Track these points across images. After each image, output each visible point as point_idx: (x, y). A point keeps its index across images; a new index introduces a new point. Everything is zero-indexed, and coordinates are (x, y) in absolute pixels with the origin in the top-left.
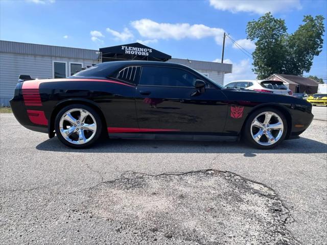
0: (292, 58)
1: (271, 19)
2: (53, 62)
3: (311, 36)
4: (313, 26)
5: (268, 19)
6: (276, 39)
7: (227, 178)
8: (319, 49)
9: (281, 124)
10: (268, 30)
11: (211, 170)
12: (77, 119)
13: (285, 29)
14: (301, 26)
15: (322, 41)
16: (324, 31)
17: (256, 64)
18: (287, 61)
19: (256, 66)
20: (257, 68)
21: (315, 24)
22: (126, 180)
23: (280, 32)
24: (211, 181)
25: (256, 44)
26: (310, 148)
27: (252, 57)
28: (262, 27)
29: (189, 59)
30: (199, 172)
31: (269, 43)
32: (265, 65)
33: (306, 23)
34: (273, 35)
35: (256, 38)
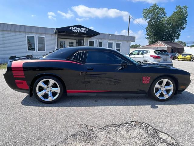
0: (169, 31)
1: (157, 7)
2: (27, 35)
3: (180, 18)
4: (181, 12)
5: (155, 7)
6: (160, 20)
7: (144, 128)
8: (184, 26)
9: (172, 86)
10: (155, 14)
11: (133, 121)
12: (47, 85)
13: (165, 14)
14: (174, 12)
15: (186, 21)
16: (188, 15)
17: (148, 34)
18: (166, 33)
19: (148, 36)
20: (148, 37)
21: (182, 11)
22: (83, 133)
23: (162, 16)
24: (136, 132)
25: (148, 22)
26: (188, 99)
27: (146, 30)
28: (151, 12)
29: (110, 34)
30: (126, 123)
31: (156, 22)
32: (153, 35)
33: (177, 10)
34: (158, 17)
35: (148, 19)
